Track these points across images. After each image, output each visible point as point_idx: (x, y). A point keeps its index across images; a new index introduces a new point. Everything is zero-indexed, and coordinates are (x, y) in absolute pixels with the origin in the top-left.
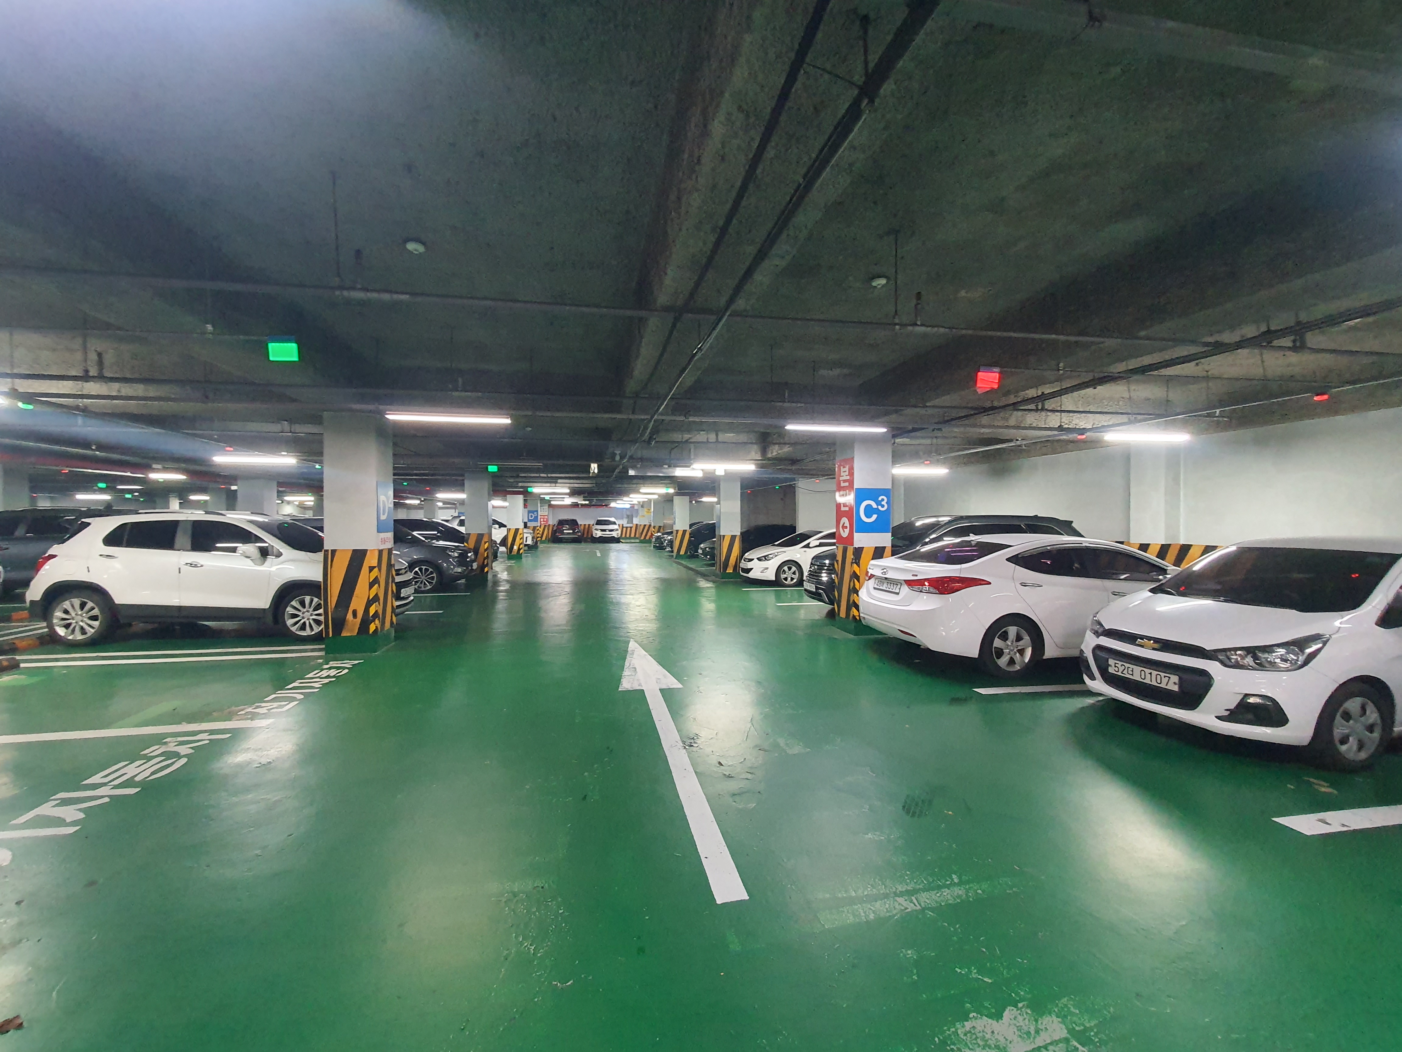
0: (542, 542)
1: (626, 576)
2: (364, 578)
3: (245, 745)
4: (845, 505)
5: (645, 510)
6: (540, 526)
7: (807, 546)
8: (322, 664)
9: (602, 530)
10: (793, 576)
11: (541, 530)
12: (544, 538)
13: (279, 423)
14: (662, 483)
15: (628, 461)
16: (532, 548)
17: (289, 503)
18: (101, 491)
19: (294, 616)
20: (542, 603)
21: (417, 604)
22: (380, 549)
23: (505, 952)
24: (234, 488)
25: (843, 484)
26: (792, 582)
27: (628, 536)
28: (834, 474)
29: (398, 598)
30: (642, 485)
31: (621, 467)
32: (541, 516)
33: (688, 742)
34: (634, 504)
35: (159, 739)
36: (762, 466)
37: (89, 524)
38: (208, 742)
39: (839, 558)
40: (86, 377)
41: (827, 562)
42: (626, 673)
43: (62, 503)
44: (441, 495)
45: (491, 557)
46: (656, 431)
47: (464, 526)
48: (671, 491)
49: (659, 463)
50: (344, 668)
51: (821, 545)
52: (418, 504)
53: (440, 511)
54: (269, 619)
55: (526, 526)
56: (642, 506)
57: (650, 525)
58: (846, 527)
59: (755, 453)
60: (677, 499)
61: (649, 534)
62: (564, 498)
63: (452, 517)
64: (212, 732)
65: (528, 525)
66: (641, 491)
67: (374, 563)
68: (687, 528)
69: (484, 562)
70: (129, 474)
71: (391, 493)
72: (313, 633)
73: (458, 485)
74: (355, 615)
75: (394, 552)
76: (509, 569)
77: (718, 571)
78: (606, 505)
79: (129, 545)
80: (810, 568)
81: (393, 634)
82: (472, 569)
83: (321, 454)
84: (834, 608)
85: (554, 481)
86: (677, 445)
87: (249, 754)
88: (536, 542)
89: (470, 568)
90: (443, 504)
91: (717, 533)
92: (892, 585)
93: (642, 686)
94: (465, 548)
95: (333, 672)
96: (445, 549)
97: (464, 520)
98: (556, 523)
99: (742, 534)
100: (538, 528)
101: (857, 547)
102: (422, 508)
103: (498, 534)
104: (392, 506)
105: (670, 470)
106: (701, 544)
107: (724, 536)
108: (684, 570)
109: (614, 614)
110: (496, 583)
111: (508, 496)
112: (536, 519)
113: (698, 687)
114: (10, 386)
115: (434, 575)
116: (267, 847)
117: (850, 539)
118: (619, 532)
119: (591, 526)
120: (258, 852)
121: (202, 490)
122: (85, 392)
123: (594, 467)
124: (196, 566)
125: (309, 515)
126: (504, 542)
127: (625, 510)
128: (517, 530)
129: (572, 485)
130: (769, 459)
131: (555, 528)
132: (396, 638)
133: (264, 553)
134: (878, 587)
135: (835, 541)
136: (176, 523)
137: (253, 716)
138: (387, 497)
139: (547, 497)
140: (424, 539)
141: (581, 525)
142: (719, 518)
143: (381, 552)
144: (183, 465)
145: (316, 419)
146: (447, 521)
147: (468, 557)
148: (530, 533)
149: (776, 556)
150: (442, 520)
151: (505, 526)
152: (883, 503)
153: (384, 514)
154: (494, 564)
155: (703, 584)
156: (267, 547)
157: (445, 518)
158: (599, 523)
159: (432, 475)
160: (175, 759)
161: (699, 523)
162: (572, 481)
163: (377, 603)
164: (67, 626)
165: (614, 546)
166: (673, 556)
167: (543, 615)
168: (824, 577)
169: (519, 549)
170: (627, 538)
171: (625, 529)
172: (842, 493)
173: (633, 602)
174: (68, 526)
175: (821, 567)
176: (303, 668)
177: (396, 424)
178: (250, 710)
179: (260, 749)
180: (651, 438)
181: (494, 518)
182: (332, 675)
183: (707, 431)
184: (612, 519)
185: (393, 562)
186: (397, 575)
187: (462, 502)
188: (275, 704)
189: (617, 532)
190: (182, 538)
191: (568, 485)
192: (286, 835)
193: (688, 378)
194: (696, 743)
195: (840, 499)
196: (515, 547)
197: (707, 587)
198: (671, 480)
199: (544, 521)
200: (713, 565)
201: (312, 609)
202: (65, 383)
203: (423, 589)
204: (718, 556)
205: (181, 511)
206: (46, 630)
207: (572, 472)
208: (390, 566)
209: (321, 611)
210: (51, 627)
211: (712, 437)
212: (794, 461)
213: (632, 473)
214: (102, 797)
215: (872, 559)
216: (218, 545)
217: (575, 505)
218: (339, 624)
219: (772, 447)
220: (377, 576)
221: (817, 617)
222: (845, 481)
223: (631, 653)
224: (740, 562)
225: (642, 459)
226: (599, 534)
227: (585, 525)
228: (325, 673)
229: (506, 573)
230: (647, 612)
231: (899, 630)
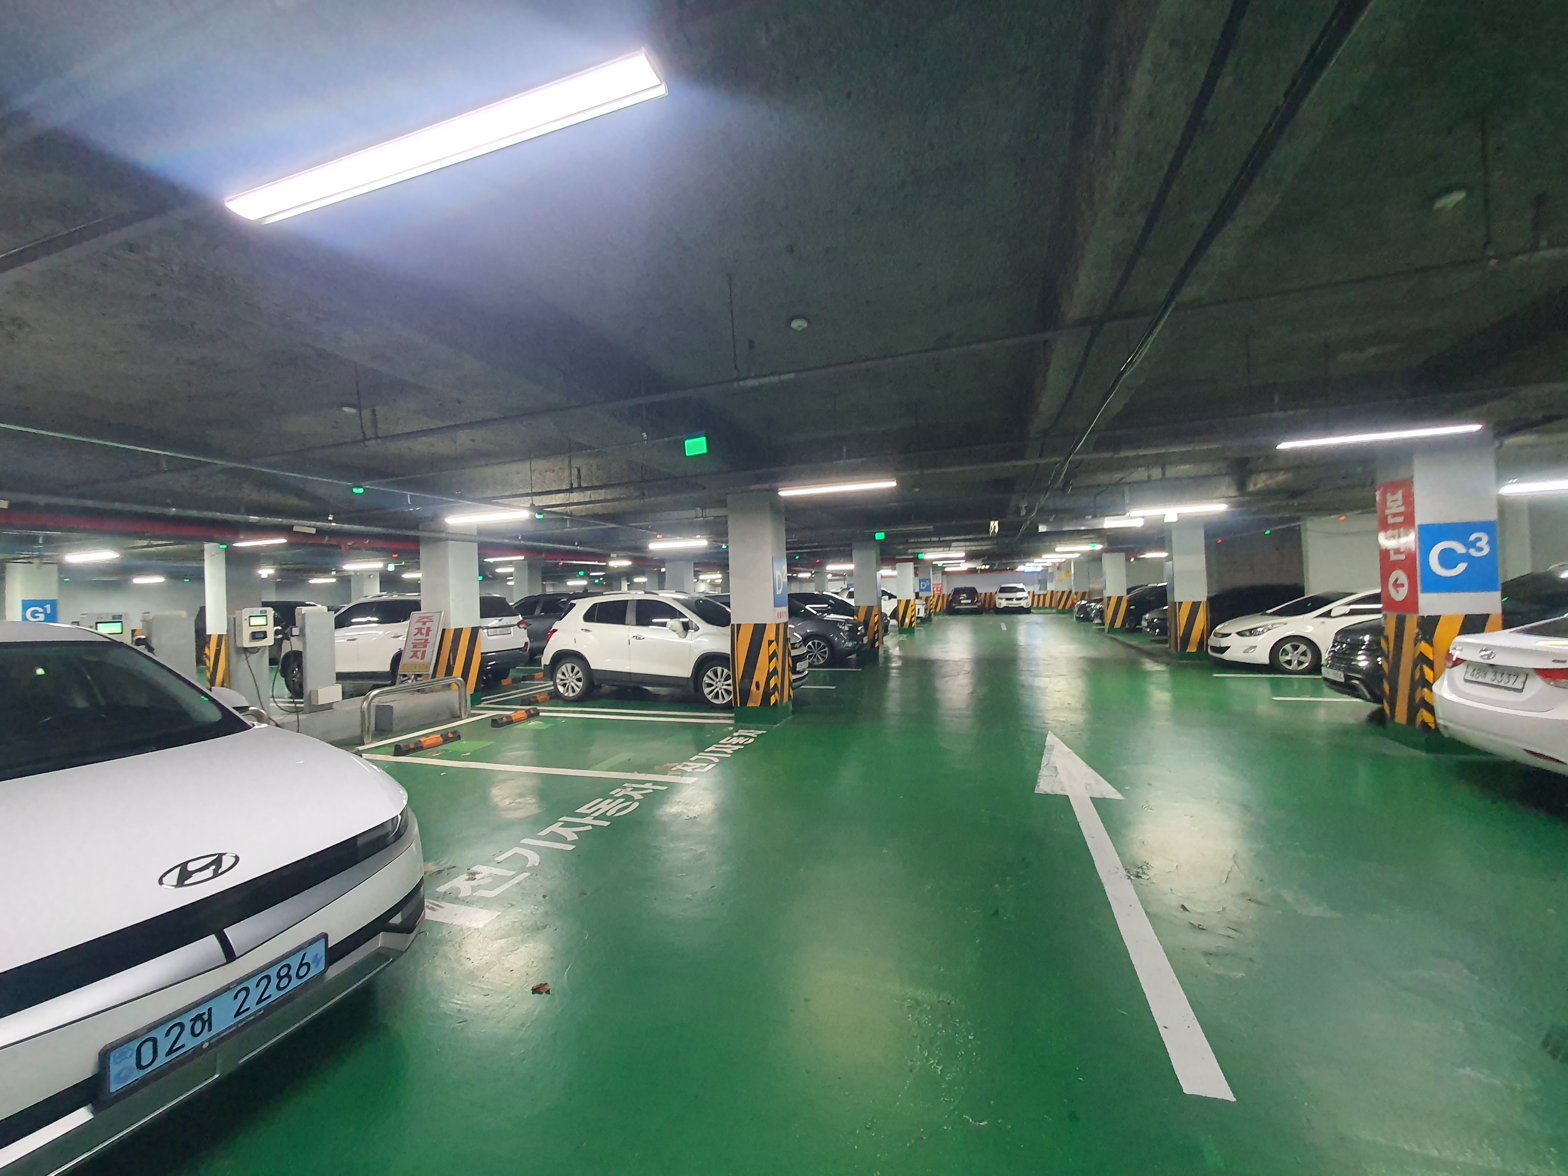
0: (936, 614)
1: (1040, 654)
2: (765, 652)
3: (677, 798)
4: (1397, 551)
5: (1063, 572)
6: (934, 596)
7: (1328, 614)
8: (732, 732)
9: (1007, 599)
10: (1302, 658)
11: (935, 600)
12: (938, 610)
13: (693, 509)
14: (1085, 539)
15: (1037, 515)
16: (925, 620)
17: (703, 581)
18: (582, 578)
19: (710, 685)
20: (939, 683)
21: (813, 678)
22: (778, 622)
23: (910, 1063)
24: (663, 570)
25: (1391, 520)
26: (1301, 668)
27: (1041, 605)
28: (1374, 506)
29: (794, 671)
30: (1057, 543)
31: (1028, 522)
32: (933, 584)
33: (1134, 871)
34: (1048, 567)
35: (620, 783)
36: (1239, 505)
37: (575, 605)
38: (651, 791)
39: (1390, 631)
40: (571, 490)
41: (1367, 638)
42: (1044, 772)
43: (560, 589)
44: (830, 567)
45: (881, 631)
46: (1072, 475)
47: (853, 598)
48: (1098, 547)
49: (1078, 514)
50: (751, 737)
51: (1352, 613)
52: (810, 578)
53: (830, 583)
54: (691, 688)
55: (917, 596)
56: (1059, 568)
57: (1070, 592)
58: (1402, 585)
59: (1227, 488)
60: (1106, 557)
61: (1070, 602)
62: (960, 563)
63: (841, 590)
64: (655, 783)
65: (920, 595)
66: (1057, 549)
67: (773, 637)
68: (1123, 593)
69: (874, 637)
70: (596, 563)
71: (785, 567)
72: (725, 702)
73: (847, 556)
74: (758, 687)
75: (790, 626)
76: (901, 644)
77: (1172, 650)
78: (1012, 570)
79: (599, 621)
80: (1334, 646)
81: (791, 708)
82: (863, 644)
83: (726, 534)
84: (1382, 710)
85: (947, 545)
86: (1104, 488)
87: (680, 807)
88: (930, 614)
89: (860, 643)
90: (833, 576)
91: (1169, 599)
92: (1505, 676)
93: (1065, 791)
94: (855, 622)
95: (741, 740)
96: (835, 623)
97: (853, 592)
98: (951, 591)
99: (1211, 601)
100: (931, 598)
101: (1426, 615)
102: (813, 581)
103: (888, 607)
104: (786, 580)
105: (1096, 521)
106: (1145, 614)
107: (1180, 603)
108: (1118, 647)
109: (1026, 700)
110: (888, 658)
111: (898, 564)
112: (928, 589)
113: (1147, 802)
114: (530, 502)
115: (826, 649)
116: (696, 893)
117: (1411, 603)
118: (1030, 600)
119: (993, 594)
120: (690, 896)
121: (642, 573)
122: (571, 501)
123: (994, 525)
124: (640, 639)
125: (717, 592)
126: (894, 614)
127: (1035, 574)
128: (908, 602)
129: (969, 548)
130: (1251, 494)
131: (950, 598)
132: (793, 712)
133: (686, 627)
134: (1474, 679)
135: (1379, 606)
136: (626, 602)
137: (683, 773)
138: (781, 571)
139: (940, 564)
140: (815, 612)
141: (981, 594)
142: (1172, 580)
143: (778, 626)
144: (630, 553)
145: (722, 504)
146: (837, 593)
147: (858, 631)
148: (923, 605)
149: (1269, 629)
150: (832, 593)
151: (895, 597)
152: (1478, 544)
153: (779, 589)
154: (885, 638)
155: (1150, 666)
156: (688, 622)
157: (835, 590)
158: (1003, 590)
159: (821, 547)
160: (631, 802)
161: (1141, 586)
162: (968, 543)
163: (776, 676)
164: (564, 685)
165: (1023, 617)
166: (1104, 630)
167: (938, 695)
168: (1362, 661)
169: (911, 623)
170: (1040, 609)
171: (1036, 597)
172: (1390, 532)
173: (1050, 686)
174: (563, 607)
175: (1355, 647)
176: (718, 734)
177: (789, 501)
178: (679, 767)
179: (688, 803)
180: (1066, 484)
181: (882, 589)
182: (740, 743)
183: (1148, 466)
184: (1020, 586)
185: (788, 637)
186: (793, 648)
187: (850, 573)
188: (698, 765)
189: (1026, 601)
190: (631, 615)
191: (964, 548)
192: (709, 887)
193: (1115, 403)
194: (1146, 874)
195: (1386, 541)
196: (907, 620)
197: (1157, 671)
198: (1098, 534)
199: (937, 591)
200: (1165, 642)
201: (723, 679)
202: (559, 495)
203: (816, 663)
204: (1173, 630)
205: (630, 592)
206: (553, 688)
207: (969, 534)
208: (786, 640)
209: (730, 682)
210: (555, 685)
211: (1156, 473)
212: (1293, 494)
213: (1042, 528)
214: (588, 825)
215: (1460, 634)
216: (654, 620)
217: (973, 571)
218: (745, 695)
219: (1253, 478)
220: (775, 650)
221: (1351, 720)
222: (1395, 515)
223: (1050, 748)
224: (1208, 638)
225: (1055, 511)
226: (1003, 603)
227: (986, 594)
228: (735, 740)
229: (898, 648)
230: (1069, 700)
231: (1525, 750)
